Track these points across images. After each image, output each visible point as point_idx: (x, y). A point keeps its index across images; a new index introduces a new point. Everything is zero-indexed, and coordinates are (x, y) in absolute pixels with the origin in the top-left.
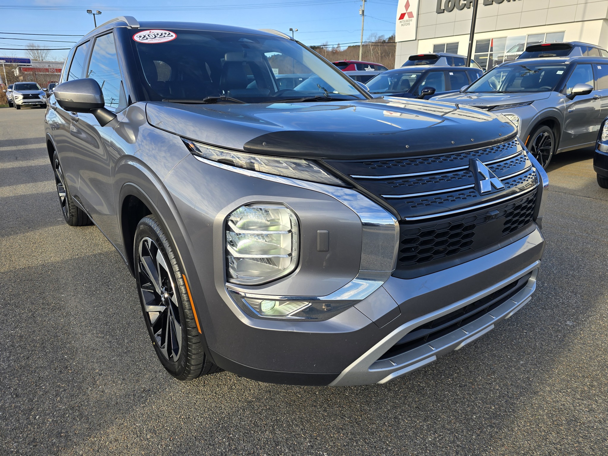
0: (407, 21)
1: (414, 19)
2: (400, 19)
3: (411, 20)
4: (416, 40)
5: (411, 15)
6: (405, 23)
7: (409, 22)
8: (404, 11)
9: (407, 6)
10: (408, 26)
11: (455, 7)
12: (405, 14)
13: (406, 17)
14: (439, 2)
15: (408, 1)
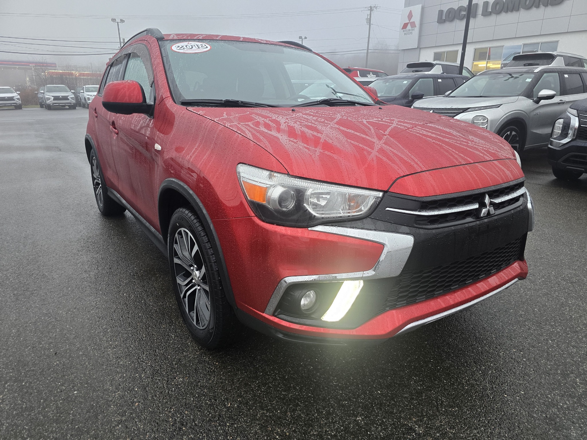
0: (409, 30)
1: (417, 29)
2: (402, 29)
3: (414, 30)
4: (418, 48)
5: (413, 25)
6: (407, 32)
7: (411, 32)
8: (407, 21)
9: (410, 16)
10: (410, 35)
11: (456, 18)
14: (441, 12)
15: (411, 11)
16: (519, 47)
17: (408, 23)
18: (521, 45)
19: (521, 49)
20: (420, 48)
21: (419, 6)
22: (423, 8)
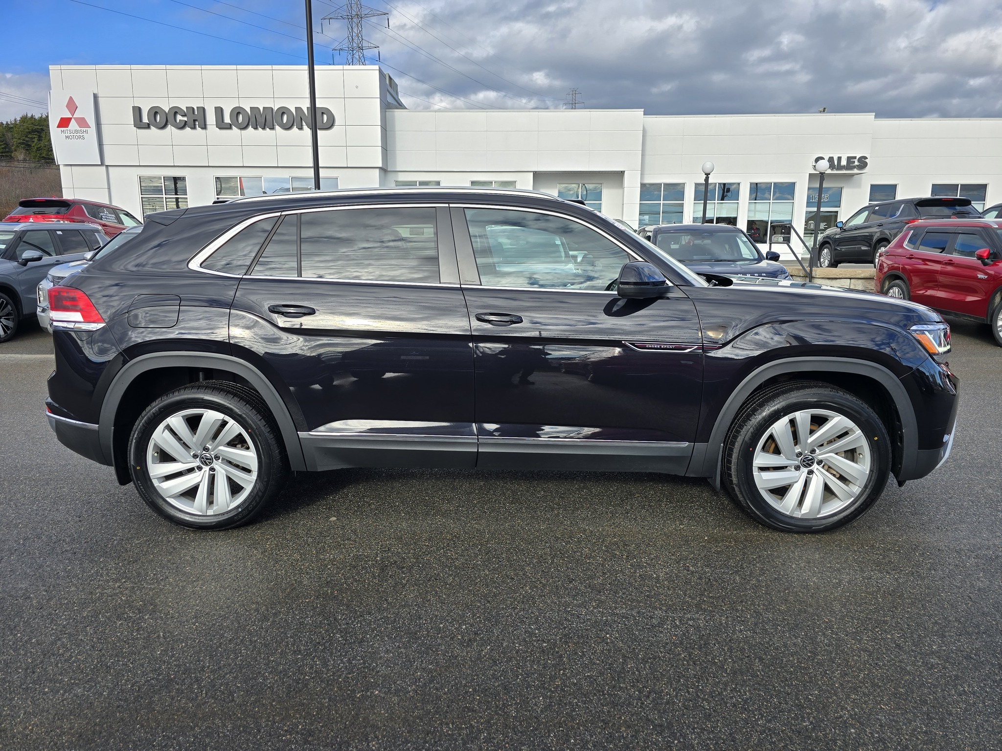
0: (76, 131)
1: (92, 131)
2: (59, 126)
3: (86, 132)
4: (102, 164)
5: (82, 122)
6: (72, 135)
7: (81, 135)
8: (68, 115)
9: (72, 106)
10: (80, 140)
11: (168, 123)
12: (70, 119)
13: (73, 125)
14: (138, 111)
16: (286, 181)
17: (71, 119)
18: (290, 180)
19: (289, 183)
20: (107, 166)
22: (96, 97)
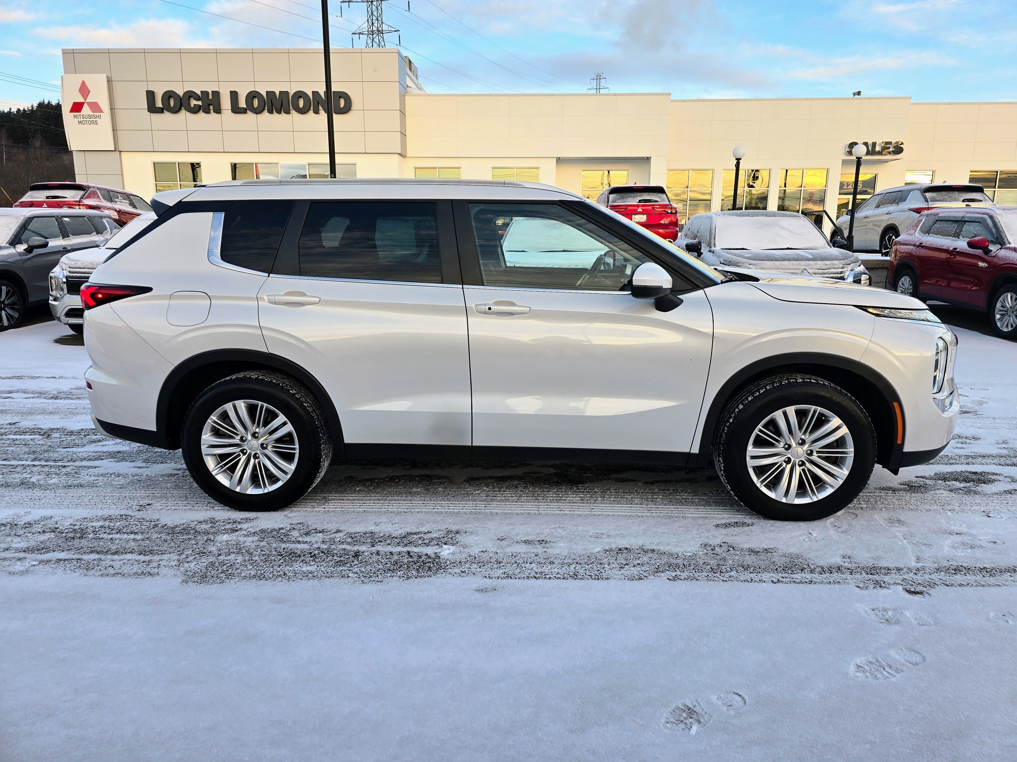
0: (90, 116)
1: (106, 116)
2: (71, 111)
3: (99, 117)
4: (115, 150)
5: (95, 107)
6: (85, 119)
7: (94, 120)
8: (80, 99)
9: (84, 90)
10: (93, 126)
11: (183, 108)
12: (82, 104)
13: (86, 110)
14: (151, 95)
15: (83, 82)
16: (303, 167)
18: (305, 166)
19: (306, 170)
20: (121, 151)
21: (103, 77)
22: (109, 81)
